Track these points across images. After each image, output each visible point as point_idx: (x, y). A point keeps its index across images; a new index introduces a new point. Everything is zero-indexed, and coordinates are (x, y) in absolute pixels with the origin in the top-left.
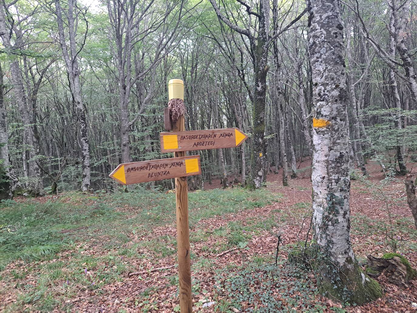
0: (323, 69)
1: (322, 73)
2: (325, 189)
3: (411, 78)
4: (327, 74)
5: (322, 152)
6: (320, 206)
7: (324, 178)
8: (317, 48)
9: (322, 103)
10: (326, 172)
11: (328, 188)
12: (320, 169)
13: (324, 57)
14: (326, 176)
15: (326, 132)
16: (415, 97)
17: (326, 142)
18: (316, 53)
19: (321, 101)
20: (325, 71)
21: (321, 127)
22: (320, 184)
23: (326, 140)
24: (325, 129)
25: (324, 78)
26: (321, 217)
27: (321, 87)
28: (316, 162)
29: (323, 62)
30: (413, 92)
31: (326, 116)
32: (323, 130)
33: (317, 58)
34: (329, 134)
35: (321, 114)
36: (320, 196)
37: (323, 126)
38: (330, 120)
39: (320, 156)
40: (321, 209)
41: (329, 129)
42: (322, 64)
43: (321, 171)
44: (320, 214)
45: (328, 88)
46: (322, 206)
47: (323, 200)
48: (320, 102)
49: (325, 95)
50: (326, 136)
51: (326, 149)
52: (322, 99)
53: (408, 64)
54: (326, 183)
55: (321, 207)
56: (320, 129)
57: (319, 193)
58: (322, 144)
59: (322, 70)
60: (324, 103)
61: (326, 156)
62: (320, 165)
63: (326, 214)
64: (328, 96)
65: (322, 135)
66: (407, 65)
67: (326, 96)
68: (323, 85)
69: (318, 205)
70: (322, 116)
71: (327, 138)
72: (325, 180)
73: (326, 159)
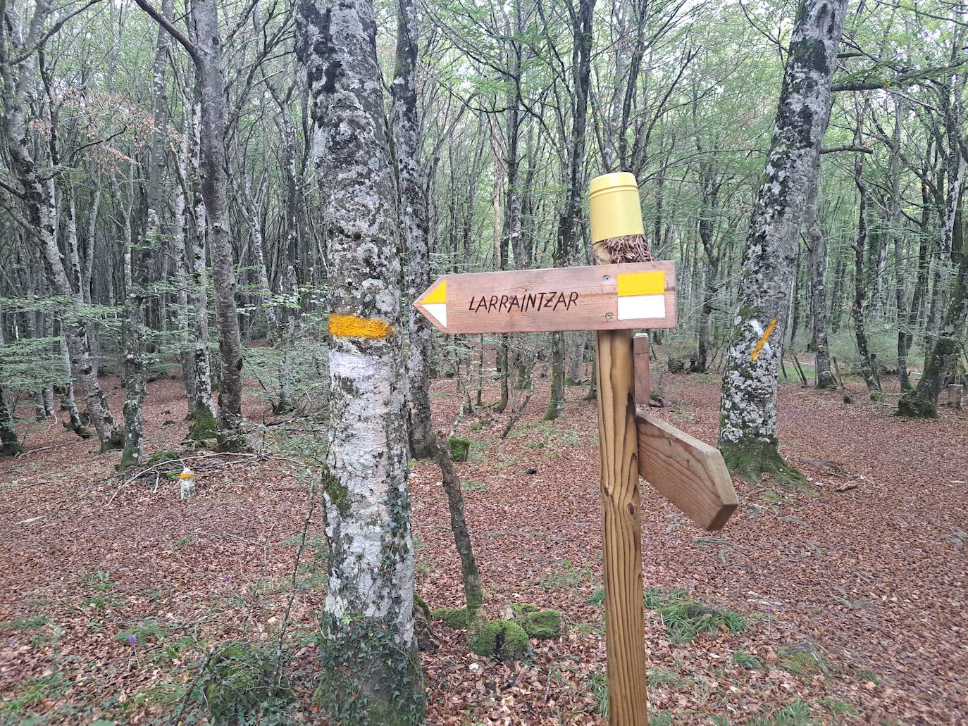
0: (374, 204)
1: (373, 213)
2: (383, 482)
3: (43, 230)
4: (382, 219)
5: (377, 397)
6: (374, 523)
7: (381, 455)
8: (361, 152)
9: (376, 282)
10: (385, 441)
11: (388, 477)
12: (371, 435)
13: (376, 178)
14: (385, 450)
15: (385, 351)
16: (54, 275)
17: (385, 372)
18: (356, 162)
19: (374, 277)
20: (378, 210)
21: (373, 339)
22: (370, 472)
23: (385, 368)
24: (384, 342)
25: (376, 226)
26: (379, 549)
27: (371, 245)
28: (359, 420)
29: (375, 189)
30: (49, 263)
31: (386, 313)
32: (380, 344)
33: (360, 175)
34: (391, 355)
35: (375, 307)
36: (371, 499)
37: (380, 337)
38: (392, 324)
39: (371, 406)
40: (378, 529)
41: (391, 343)
42: (371, 193)
43: (374, 441)
44: (376, 543)
45: (386, 250)
46: (379, 522)
47: (379, 507)
48: (370, 281)
49: (381, 265)
50: (385, 358)
51: (385, 388)
52: (375, 274)
53: (35, 196)
54: (384, 466)
55: (374, 525)
56: (372, 343)
57: (367, 494)
58: (376, 376)
59: (372, 207)
60: (379, 283)
61: (386, 404)
62: (371, 427)
63: (388, 538)
64: (388, 270)
65: (377, 357)
66: (34, 199)
67: (384, 269)
68: (375, 240)
69: (368, 524)
70: (379, 312)
71: (386, 364)
72: (384, 461)
73: (386, 411)
